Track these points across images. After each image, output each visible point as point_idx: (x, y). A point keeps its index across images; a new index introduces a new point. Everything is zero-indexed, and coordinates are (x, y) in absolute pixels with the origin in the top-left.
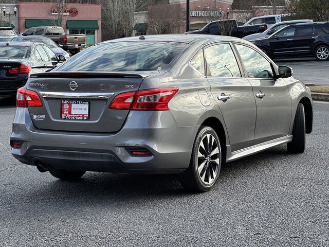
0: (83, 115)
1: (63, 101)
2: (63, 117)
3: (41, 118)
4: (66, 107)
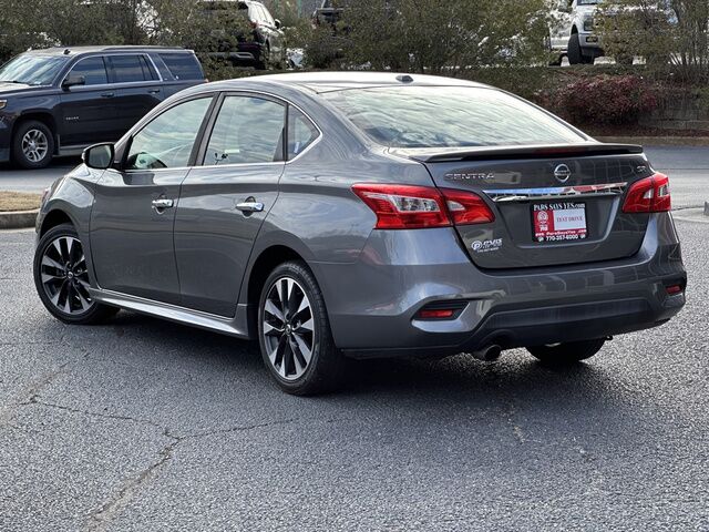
1: (535, 206)
2: (541, 239)
3: (492, 246)
4: (542, 217)
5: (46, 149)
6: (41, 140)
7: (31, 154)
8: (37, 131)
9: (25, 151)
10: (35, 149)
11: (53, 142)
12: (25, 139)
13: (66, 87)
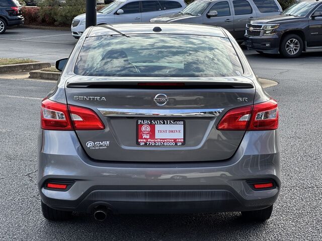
0: (175, 140)
1: (140, 121)
2: (142, 144)
3: (102, 146)
4: (146, 128)
5: (299, 48)
6: (296, 44)
7: (290, 51)
8: (294, 39)
9: (287, 49)
10: (292, 48)
11: (303, 45)
12: (287, 43)
13: (313, 17)
